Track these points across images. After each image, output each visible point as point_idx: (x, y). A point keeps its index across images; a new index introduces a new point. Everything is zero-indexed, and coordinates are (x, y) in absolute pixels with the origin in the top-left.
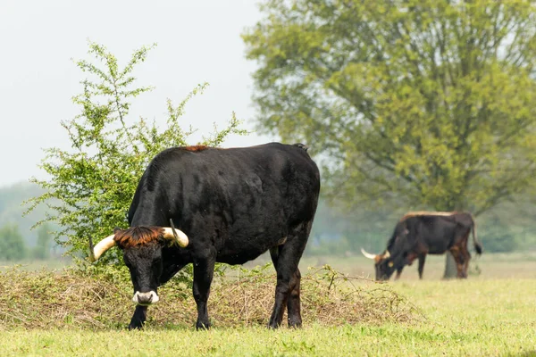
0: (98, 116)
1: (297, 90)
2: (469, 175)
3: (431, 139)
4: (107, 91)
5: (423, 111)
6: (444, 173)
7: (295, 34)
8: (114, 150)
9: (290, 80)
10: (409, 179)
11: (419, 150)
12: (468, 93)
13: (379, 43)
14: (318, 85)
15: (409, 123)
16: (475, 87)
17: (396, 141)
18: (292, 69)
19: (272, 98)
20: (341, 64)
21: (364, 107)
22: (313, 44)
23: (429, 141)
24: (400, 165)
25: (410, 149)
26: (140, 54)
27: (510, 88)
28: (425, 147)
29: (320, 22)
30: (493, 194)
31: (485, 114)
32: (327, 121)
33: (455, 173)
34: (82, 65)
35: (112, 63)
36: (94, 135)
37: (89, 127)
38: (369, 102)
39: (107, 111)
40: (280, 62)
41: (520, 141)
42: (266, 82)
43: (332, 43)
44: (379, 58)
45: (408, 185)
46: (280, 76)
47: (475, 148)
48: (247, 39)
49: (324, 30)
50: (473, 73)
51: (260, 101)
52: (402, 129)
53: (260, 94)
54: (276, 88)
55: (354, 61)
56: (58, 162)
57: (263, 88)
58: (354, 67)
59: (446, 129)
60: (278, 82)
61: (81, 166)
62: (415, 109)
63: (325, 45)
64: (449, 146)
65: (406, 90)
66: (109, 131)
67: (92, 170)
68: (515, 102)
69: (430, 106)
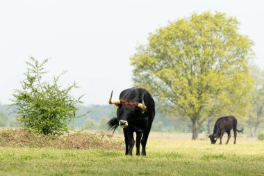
0: (32, 80)
1: (147, 77)
2: (201, 107)
3: (189, 94)
4: (35, 72)
5: (187, 86)
6: (194, 106)
7: (147, 58)
8: (36, 91)
9: (144, 73)
10: (182, 107)
11: (185, 98)
12: (202, 80)
13: (174, 62)
14: (154, 75)
15: (183, 89)
16: (204, 78)
17: (178, 95)
18: (145, 69)
19: (138, 79)
20: (161, 69)
21: (169, 83)
22: (152, 62)
23: (189, 95)
24: (179, 103)
25: (182, 97)
26: (46, 60)
27: (216, 79)
28: (187, 97)
29: (155, 54)
30: (209, 113)
31: (207, 87)
32: (156, 87)
33: (197, 106)
34: (27, 63)
35: (37, 63)
36: (31, 86)
37: (29, 83)
38: (170, 82)
39: (35, 78)
40: (141, 67)
41: (219, 97)
42: (136, 73)
43: (159, 61)
44: (174, 67)
45: (182, 109)
46: (141, 72)
47: (203, 98)
48: (131, 59)
49: (157, 57)
50: (204, 73)
51: (134, 79)
52: (180, 91)
53: (134, 77)
54: (140, 76)
55: (166, 68)
56: (17, 94)
57: (135, 75)
58: (165, 70)
59: (195, 91)
60: (141, 74)
61: (25, 95)
62: (185, 85)
63: (157, 63)
64: (195, 97)
65: (182, 78)
66: (35, 84)
67: (29, 97)
68: (218, 84)
69: (190, 84)
